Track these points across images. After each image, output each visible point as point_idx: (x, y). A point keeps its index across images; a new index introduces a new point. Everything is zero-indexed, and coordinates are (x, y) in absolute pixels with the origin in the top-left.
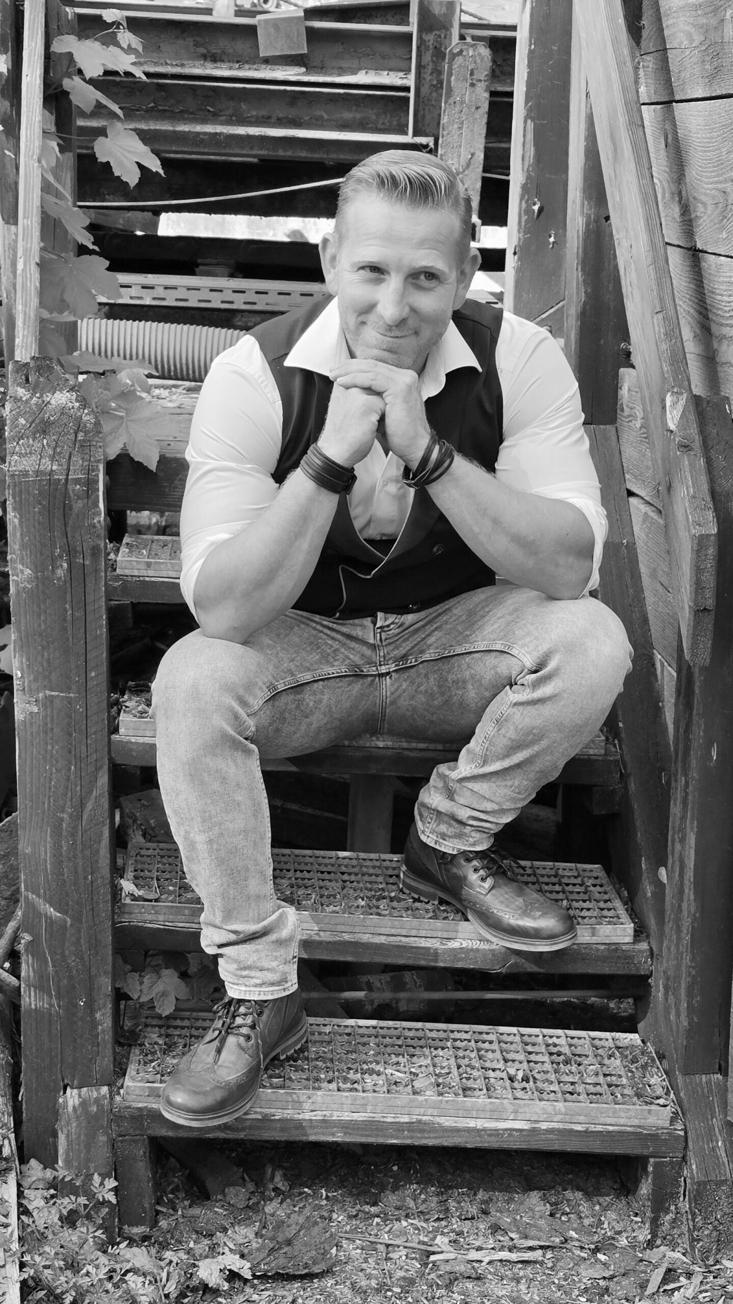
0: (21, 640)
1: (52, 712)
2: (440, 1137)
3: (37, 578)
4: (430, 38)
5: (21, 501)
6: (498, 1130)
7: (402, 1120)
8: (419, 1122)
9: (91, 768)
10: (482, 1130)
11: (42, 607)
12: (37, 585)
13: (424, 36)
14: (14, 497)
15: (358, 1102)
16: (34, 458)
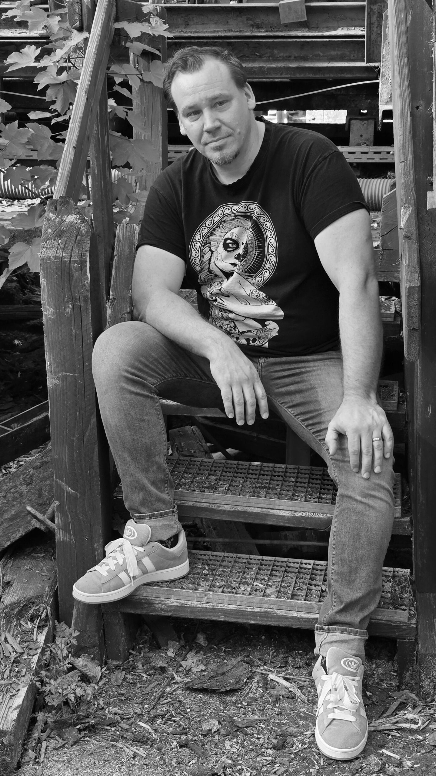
0: (49, 346)
1: (66, 384)
2: (277, 621)
3: (56, 313)
4: (375, 8)
5: (47, 273)
6: (310, 619)
7: (256, 610)
8: (266, 612)
9: (88, 414)
10: (301, 618)
11: (60, 328)
12: (57, 317)
13: (372, 7)
14: (44, 271)
15: (232, 599)
16: (54, 250)
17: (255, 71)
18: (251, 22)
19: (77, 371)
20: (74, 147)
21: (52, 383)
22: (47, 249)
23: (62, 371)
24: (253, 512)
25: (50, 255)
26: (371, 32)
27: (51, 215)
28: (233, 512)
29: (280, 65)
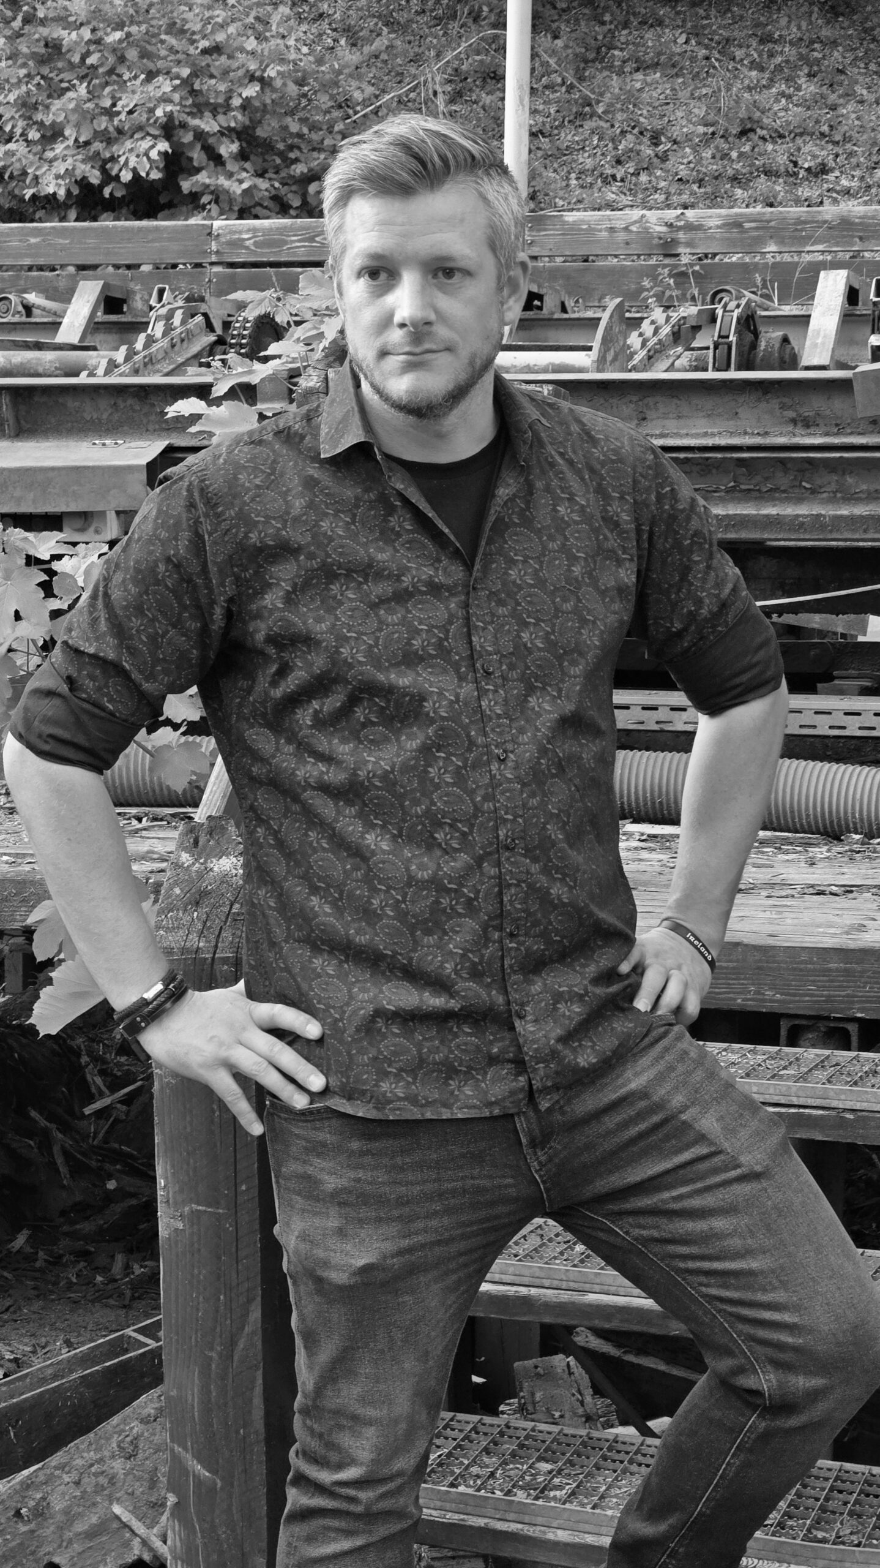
0: (165, 1143)
1: (199, 1230)
9: (243, 1299)
11: (188, 1105)
16: (181, 933)
17: (803, 524)
18: (791, 414)
19: (222, 1202)
21: (168, 1226)
22: (168, 930)
23: (191, 1201)
25: (173, 945)
27: (185, 857)
29: (860, 510)
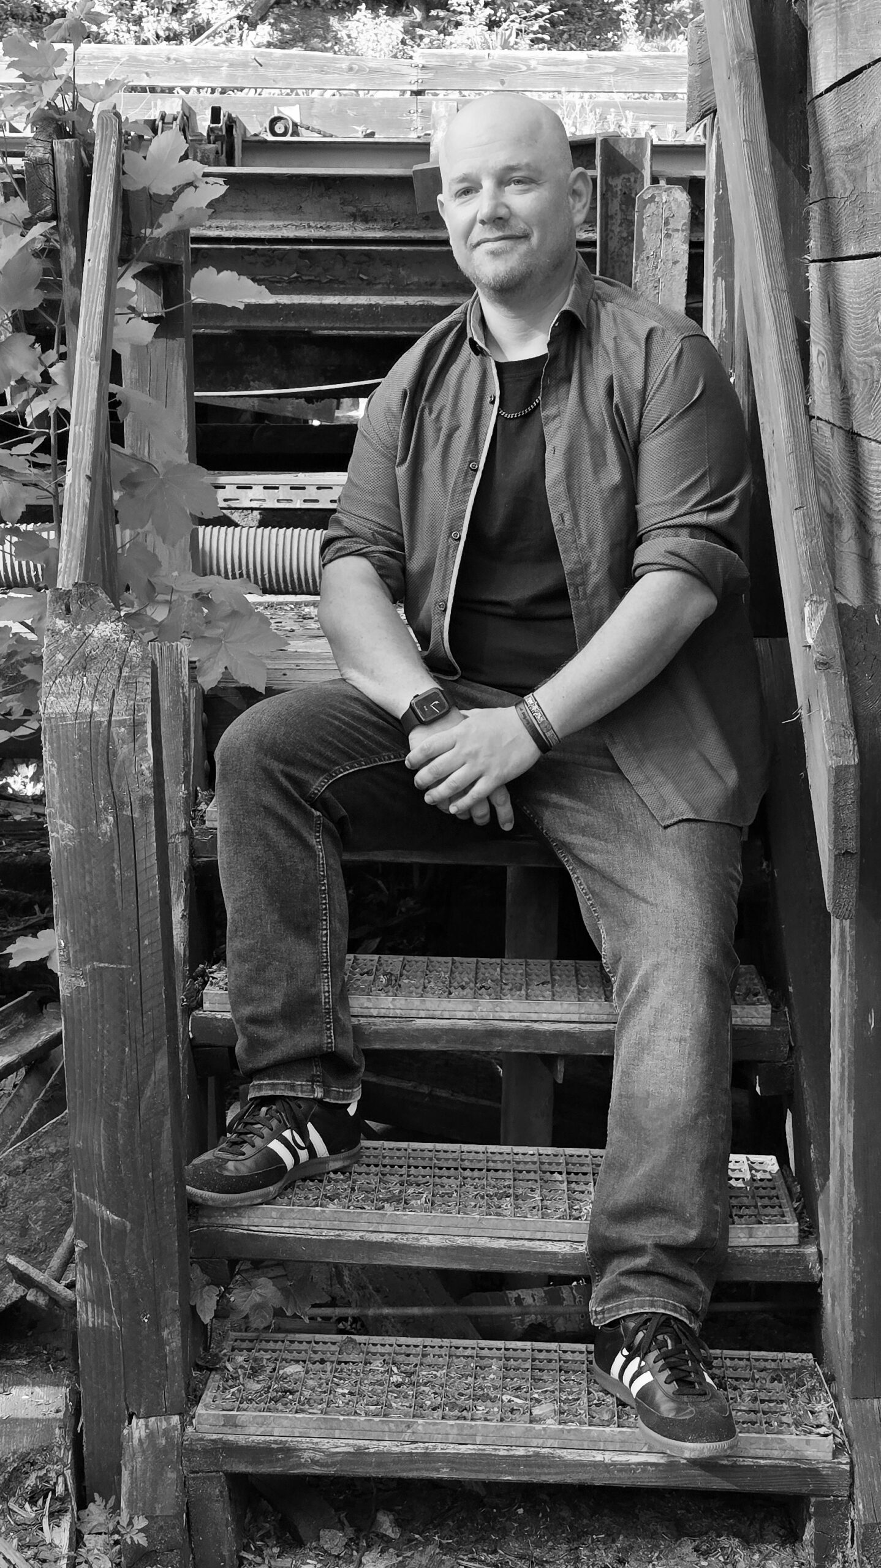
0: (64, 905)
1: (102, 986)
2: (562, 1473)
3: (80, 834)
4: (617, 183)
5: (59, 748)
6: (629, 1464)
7: (517, 1453)
8: (537, 1455)
9: (148, 1050)
10: (611, 1465)
11: (87, 866)
12: (80, 842)
13: (610, 181)
14: (51, 744)
15: (465, 1432)
16: (72, 698)
17: (357, 313)
18: (351, 209)
19: (125, 957)
20: (88, 477)
21: (69, 986)
22: (57, 696)
23: (93, 958)
24: (490, 1249)
25: (65, 710)
26: (607, 236)
27: (60, 623)
28: (446, 1248)
29: (413, 300)
